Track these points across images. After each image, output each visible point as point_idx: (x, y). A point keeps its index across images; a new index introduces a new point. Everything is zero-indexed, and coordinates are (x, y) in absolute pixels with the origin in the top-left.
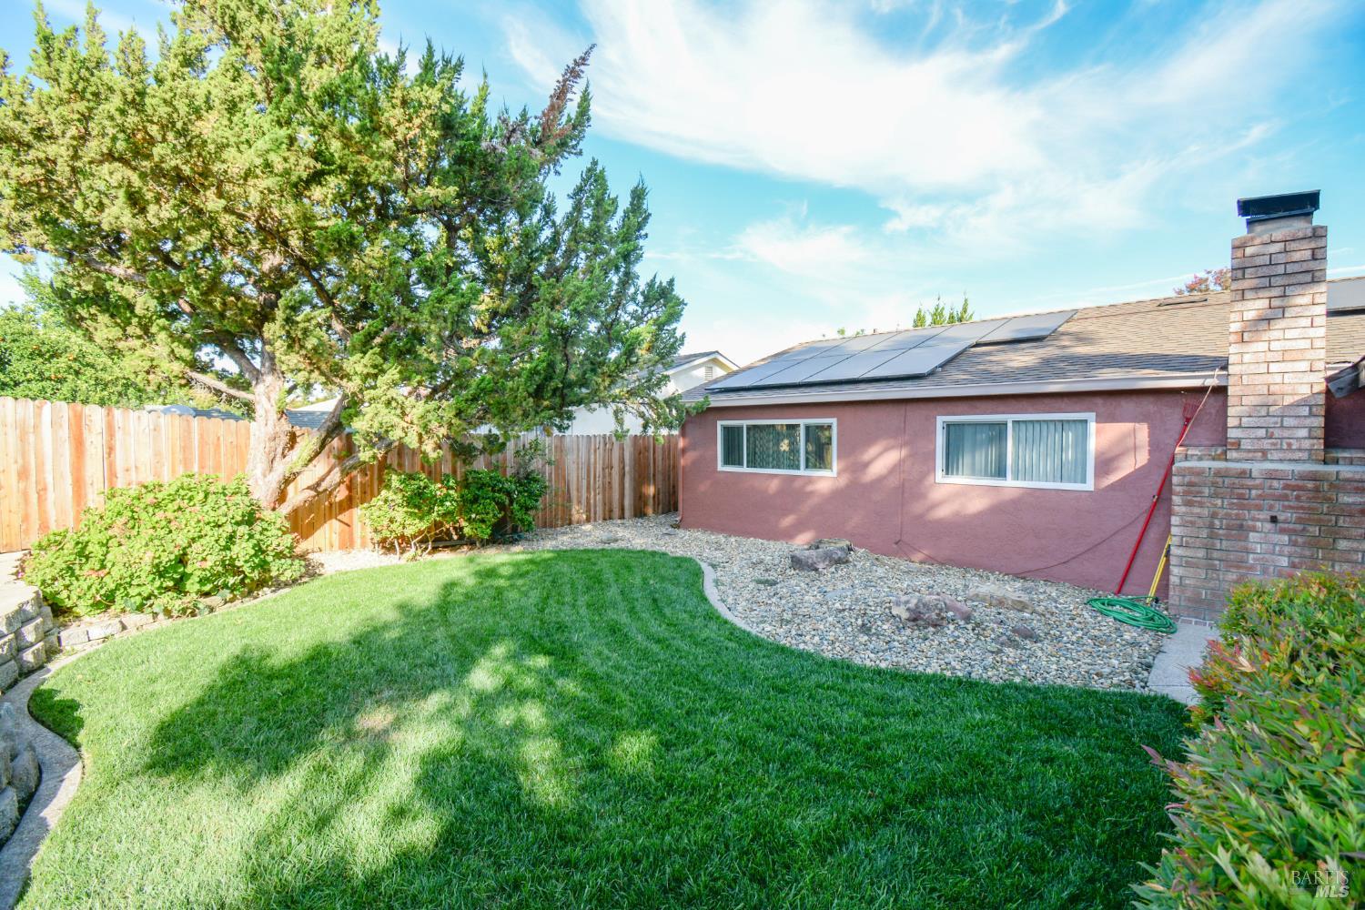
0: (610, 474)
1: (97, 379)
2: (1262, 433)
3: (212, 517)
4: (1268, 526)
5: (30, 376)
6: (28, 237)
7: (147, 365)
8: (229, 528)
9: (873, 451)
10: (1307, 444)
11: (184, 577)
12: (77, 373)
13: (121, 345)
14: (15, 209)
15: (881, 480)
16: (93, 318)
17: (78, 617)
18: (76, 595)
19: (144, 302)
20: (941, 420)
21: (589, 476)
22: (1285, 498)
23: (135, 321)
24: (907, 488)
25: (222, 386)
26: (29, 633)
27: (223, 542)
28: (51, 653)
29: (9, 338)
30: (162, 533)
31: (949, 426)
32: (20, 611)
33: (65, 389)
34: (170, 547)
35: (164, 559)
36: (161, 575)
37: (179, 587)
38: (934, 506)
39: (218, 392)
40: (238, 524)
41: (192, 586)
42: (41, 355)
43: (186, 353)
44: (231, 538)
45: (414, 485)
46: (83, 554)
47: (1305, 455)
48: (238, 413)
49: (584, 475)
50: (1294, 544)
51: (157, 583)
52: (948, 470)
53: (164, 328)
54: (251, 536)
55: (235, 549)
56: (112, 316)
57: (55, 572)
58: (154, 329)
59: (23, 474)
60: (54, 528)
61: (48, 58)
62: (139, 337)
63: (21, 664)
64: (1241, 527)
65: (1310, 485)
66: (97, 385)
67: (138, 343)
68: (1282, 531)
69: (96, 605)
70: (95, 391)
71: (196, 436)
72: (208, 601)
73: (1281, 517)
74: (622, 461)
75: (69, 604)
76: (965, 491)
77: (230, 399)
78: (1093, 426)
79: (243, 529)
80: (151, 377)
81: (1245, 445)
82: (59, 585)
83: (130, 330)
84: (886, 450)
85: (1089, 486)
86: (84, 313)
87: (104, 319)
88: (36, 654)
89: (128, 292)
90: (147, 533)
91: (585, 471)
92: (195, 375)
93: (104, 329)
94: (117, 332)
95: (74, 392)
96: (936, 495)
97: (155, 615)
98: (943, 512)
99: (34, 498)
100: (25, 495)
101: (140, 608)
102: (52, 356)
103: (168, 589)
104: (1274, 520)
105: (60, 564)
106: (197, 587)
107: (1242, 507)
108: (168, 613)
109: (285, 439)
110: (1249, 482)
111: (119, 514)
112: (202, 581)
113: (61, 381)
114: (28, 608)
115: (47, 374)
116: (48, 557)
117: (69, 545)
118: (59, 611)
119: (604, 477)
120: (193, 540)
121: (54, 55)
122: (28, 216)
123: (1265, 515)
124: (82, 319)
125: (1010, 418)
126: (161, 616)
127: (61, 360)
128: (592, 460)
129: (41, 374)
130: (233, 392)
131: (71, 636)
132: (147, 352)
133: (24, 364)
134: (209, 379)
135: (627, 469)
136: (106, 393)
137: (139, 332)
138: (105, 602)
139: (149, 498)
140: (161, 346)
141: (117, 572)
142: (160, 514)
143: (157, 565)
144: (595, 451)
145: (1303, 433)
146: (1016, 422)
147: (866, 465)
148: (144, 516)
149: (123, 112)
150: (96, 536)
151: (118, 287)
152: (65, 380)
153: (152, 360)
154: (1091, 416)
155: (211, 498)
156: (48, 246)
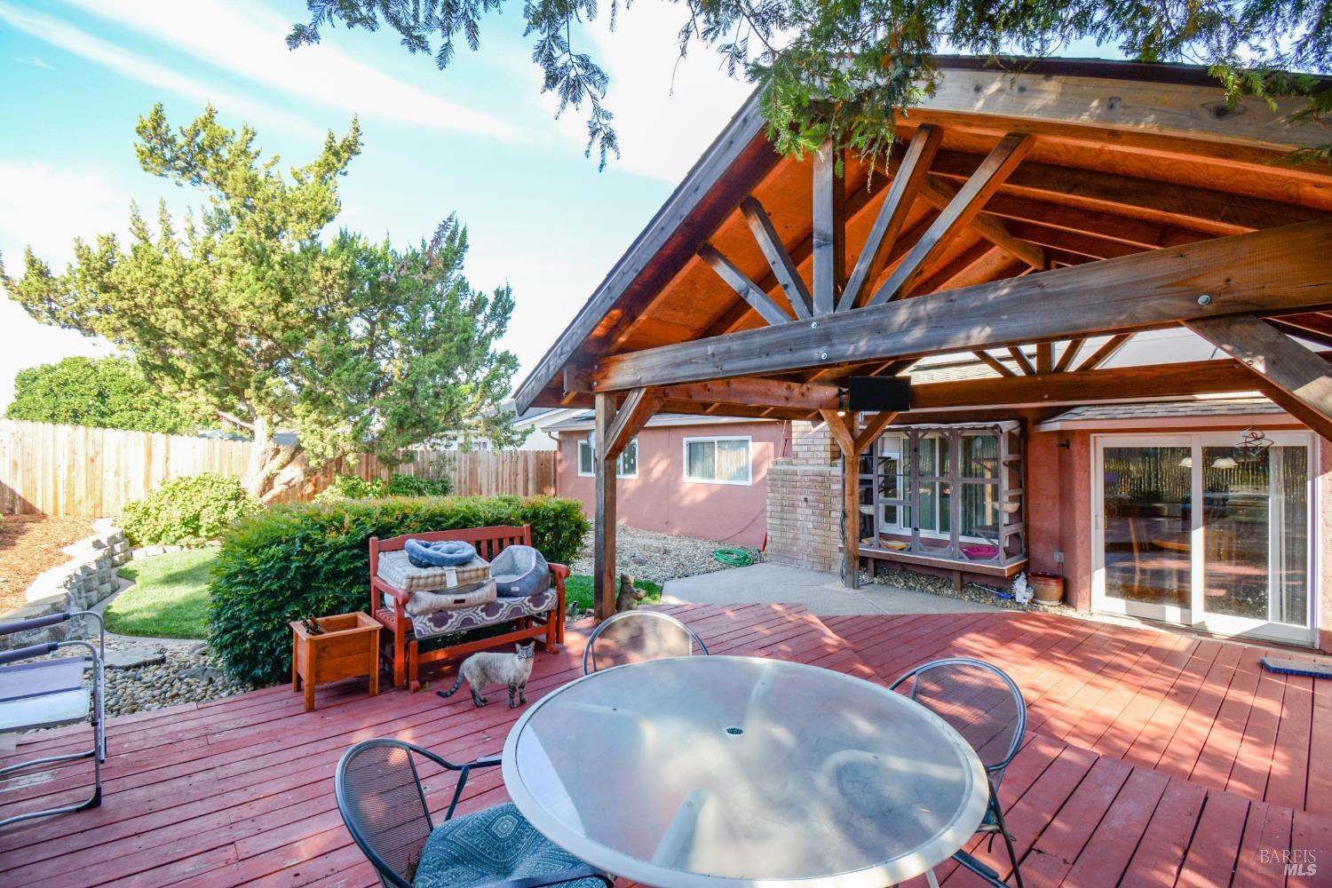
0: (516, 479)
1: (171, 409)
2: (805, 448)
3: (214, 495)
4: (804, 504)
5: (123, 407)
6: (124, 335)
7: (192, 407)
8: (223, 502)
9: (655, 460)
10: (824, 455)
11: (199, 527)
12: (157, 404)
13: (178, 395)
14: (118, 318)
15: (658, 479)
16: (162, 378)
17: (142, 546)
18: (142, 534)
19: (191, 370)
20: (686, 440)
21: (497, 480)
22: (809, 487)
23: (186, 381)
24: (670, 484)
25: (236, 420)
26: (118, 548)
27: (219, 509)
28: (128, 559)
29: (108, 378)
30: (187, 502)
31: (690, 445)
32: (114, 537)
33: (148, 417)
34: (191, 510)
35: (187, 516)
36: (186, 524)
37: (195, 533)
38: (682, 497)
39: (235, 424)
40: (229, 500)
41: (202, 532)
42: (131, 391)
43: (215, 400)
44: (225, 507)
45: (351, 482)
46: (146, 513)
47: (822, 461)
48: (246, 436)
49: (494, 480)
50: (813, 514)
51: (184, 529)
52: (690, 473)
53: (203, 385)
54: (237, 507)
55: (227, 513)
56: (173, 377)
57: (131, 522)
58: (197, 386)
59: (117, 473)
60: (133, 501)
61: (136, 258)
62: (189, 390)
63: (113, 561)
64: (793, 505)
65: (820, 479)
66: (172, 413)
67: (188, 394)
68: (809, 507)
69: (151, 540)
70: (170, 418)
71: (217, 451)
72: (211, 542)
73: (810, 498)
74: (526, 470)
75: (138, 539)
76: (696, 486)
77: (242, 428)
78: (751, 443)
79: (232, 503)
80: (195, 415)
81: (800, 455)
82: (133, 528)
83: (183, 386)
84: (661, 459)
85: (749, 483)
86: (156, 375)
87: (168, 379)
88: (120, 558)
89: (181, 364)
90: (180, 501)
91: (494, 475)
92: (221, 413)
93: (168, 386)
94: (175, 387)
95: (154, 419)
96: (684, 489)
97: (182, 547)
98: (687, 501)
99: (122, 487)
100: (118, 484)
101: (174, 543)
102: (139, 392)
103: (189, 533)
104: (806, 500)
105: (135, 518)
106: (205, 533)
107: (794, 493)
108: (189, 546)
109: (272, 453)
110: (796, 478)
111: (166, 492)
112: (208, 530)
113: (145, 410)
114: (118, 536)
115: (135, 405)
116: (129, 515)
117: (140, 509)
118: (133, 543)
119: (510, 481)
120: (204, 507)
121: (139, 257)
122: (125, 321)
123: (802, 498)
124: (155, 379)
125: (715, 439)
126: (185, 548)
127: (147, 394)
128: (500, 468)
129: (131, 405)
130: (243, 424)
131: (138, 554)
132: (193, 399)
133: (119, 399)
134: (229, 416)
135: (530, 476)
136: (178, 419)
137: (188, 387)
138: (156, 539)
139: (183, 485)
140: (201, 396)
141: (163, 523)
142: (188, 493)
143: (183, 519)
144: (503, 462)
145: (822, 448)
146: (719, 442)
147: (651, 470)
148: (179, 494)
149: (172, 285)
150: (153, 504)
151: (176, 362)
152: (148, 409)
153: (196, 404)
154: (749, 438)
155: (216, 485)
156: (136, 339)
